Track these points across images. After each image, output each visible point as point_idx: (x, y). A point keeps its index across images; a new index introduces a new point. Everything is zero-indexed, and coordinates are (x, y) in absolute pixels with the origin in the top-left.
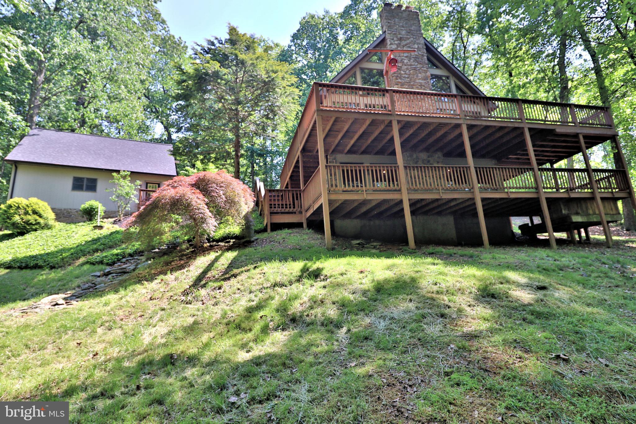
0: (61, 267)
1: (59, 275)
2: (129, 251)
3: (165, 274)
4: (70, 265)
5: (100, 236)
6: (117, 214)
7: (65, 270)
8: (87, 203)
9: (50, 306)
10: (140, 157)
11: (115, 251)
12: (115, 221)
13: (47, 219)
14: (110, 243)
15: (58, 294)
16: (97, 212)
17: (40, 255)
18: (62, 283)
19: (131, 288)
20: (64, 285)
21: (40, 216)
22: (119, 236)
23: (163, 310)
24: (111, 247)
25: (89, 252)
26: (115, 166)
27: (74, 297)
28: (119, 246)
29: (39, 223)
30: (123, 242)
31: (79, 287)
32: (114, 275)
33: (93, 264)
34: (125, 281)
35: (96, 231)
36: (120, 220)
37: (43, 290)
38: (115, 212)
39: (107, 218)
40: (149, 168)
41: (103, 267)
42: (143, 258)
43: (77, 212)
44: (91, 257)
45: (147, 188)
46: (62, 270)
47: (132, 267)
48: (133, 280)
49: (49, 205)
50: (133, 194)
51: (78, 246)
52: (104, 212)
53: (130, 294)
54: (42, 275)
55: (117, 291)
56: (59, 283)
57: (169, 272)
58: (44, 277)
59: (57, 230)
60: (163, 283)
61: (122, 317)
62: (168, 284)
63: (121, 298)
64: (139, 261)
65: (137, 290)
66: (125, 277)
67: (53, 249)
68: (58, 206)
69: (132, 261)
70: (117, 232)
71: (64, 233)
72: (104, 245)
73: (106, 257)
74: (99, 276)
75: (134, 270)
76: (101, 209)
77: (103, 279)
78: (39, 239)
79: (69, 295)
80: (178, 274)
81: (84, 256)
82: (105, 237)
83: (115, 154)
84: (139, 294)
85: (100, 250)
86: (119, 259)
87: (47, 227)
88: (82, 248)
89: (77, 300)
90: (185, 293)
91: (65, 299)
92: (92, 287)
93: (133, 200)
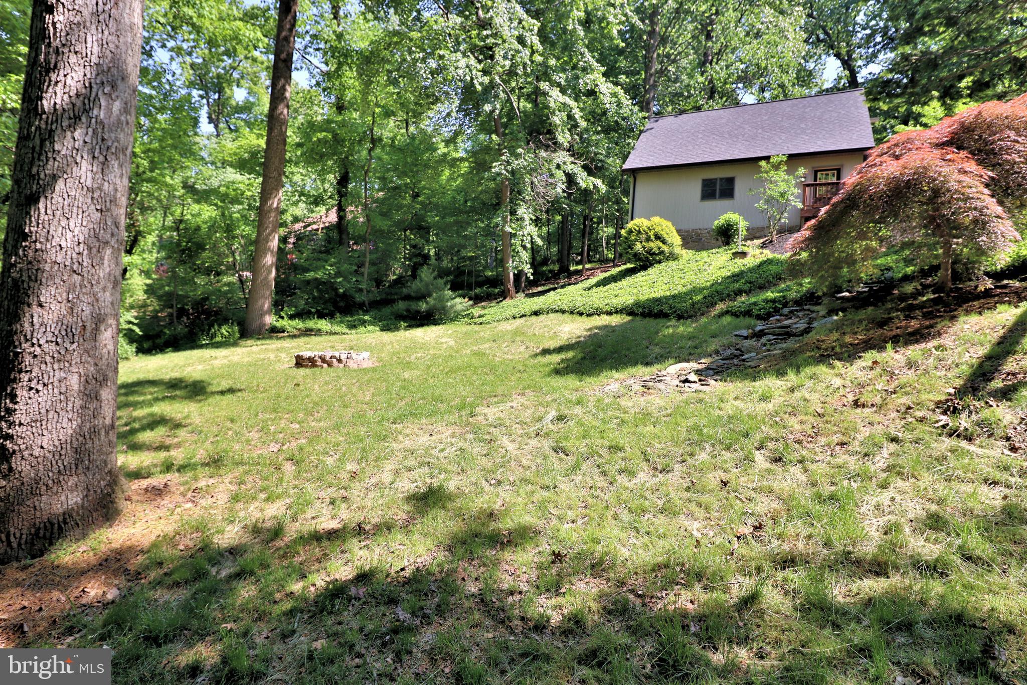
0: (690, 317)
1: (690, 330)
2: (793, 295)
3: (881, 348)
4: (703, 314)
5: (743, 268)
6: (766, 232)
7: (696, 321)
8: (722, 217)
9: (677, 382)
10: (803, 125)
11: (770, 295)
12: (764, 243)
13: (670, 246)
14: (760, 281)
15: (688, 361)
16: (737, 230)
17: (666, 298)
18: (694, 344)
19: (809, 370)
20: (696, 348)
21: (664, 242)
22: (773, 269)
23: (894, 440)
24: (762, 288)
25: (729, 295)
26: (761, 151)
27: (711, 372)
28: (775, 285)
29: (662, 252)
30: (780, 279)
31: (717, 352)
32: (771, 337)
33: (735, 315)
34: (793, 352)
35: (736, 260)
36: (771, 241)
37: (669, 352)
38: (762, 229)
39: (752, 239)
40: (819, 143)
41: (753, 321)
42: (822, 310)
43: (708, 232)
44: (731, 304)
45: (815, 180)
46: (692, 322)
47: (802, 326)
48: (809, 354)
49: (673, 225)
50: (792, 194)
51: (713, 285)
52: (747, 230)
53: (810, 384)
54: (667, 327)
55: (781, 373)
56: (690, 343)
57: (889, 346)
58: (671, 331)
59: (684, 261)
60: (878, 370)
61: (798, 436)
62: (892, 374)
63: (792, 390)
64: (814, 315)
65: (822, 377)
66: (791, 344)
67: (680, 289)
68: (684, 227)
69: (800, 314)
70: (769, 262)
71: (693, 265)
72: (750, 283)
73: (755, 304)
74: (746, 338)
75: (807, 331)
76: (742, 224)
77: (752, 342)
78: (663, 274)
79: (704, 366)
80: (914, 351)
81: (721, 301)
82: (751, 270)
83: (760, 130)
84: (828, 387)
85: (745, 292)
86: (776, 308)
87: (673, 257)
88: (719, 288)
89: (716, 377)
90: (949, 408)
91: (698, 372)
92: (736, 356)
93: (793, 203)
